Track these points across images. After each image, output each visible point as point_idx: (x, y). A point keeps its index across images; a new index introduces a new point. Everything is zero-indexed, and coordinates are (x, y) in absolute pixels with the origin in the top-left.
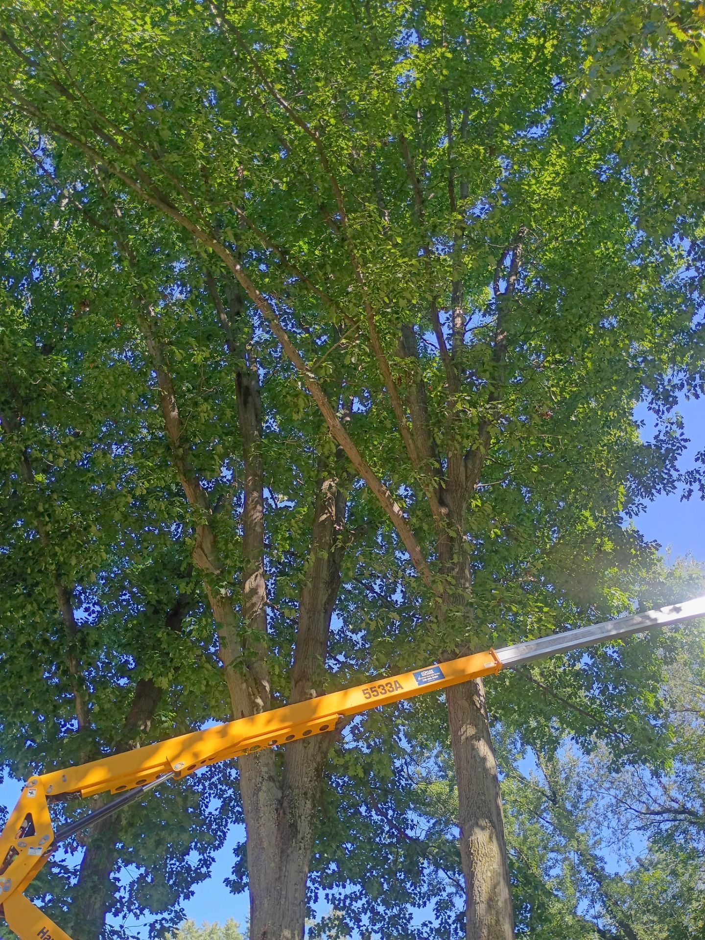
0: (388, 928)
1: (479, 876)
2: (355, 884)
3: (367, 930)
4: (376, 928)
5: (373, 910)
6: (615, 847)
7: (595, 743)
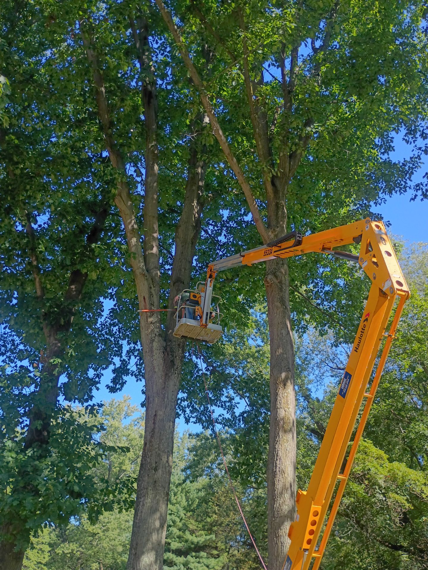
0: (200, 416)
1: (281, 395)
2: (184, 393)
3: (188, 416)
4: (193, 415)
5: (193, 407)
6: (315, 384)
7: (327, 331)
